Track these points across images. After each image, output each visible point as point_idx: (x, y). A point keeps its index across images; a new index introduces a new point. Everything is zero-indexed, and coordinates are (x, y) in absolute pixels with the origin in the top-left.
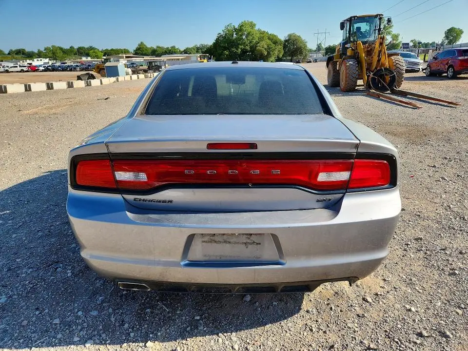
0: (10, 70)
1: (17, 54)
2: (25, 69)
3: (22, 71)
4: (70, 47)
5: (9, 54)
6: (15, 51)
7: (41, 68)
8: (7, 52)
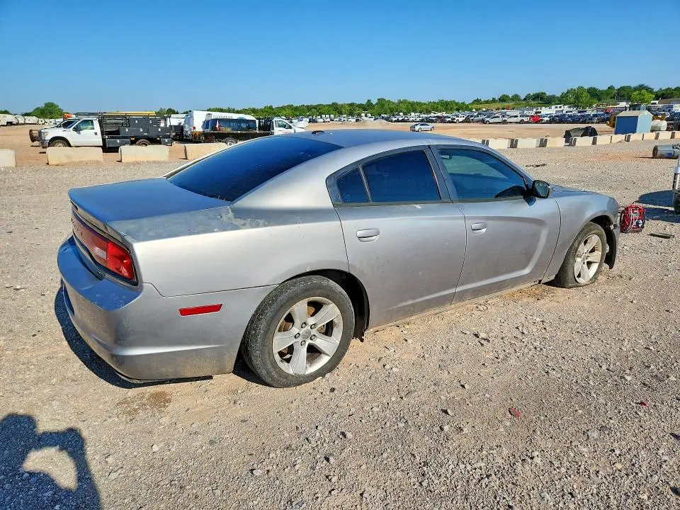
0: (509, 120)
1: (534, 99)
2: (526, 119)
3: (522, 122)
4: (609, 88)
5: (525, 99)
6: (533, 95)
7: (546, 119)
8: (522, 98)
